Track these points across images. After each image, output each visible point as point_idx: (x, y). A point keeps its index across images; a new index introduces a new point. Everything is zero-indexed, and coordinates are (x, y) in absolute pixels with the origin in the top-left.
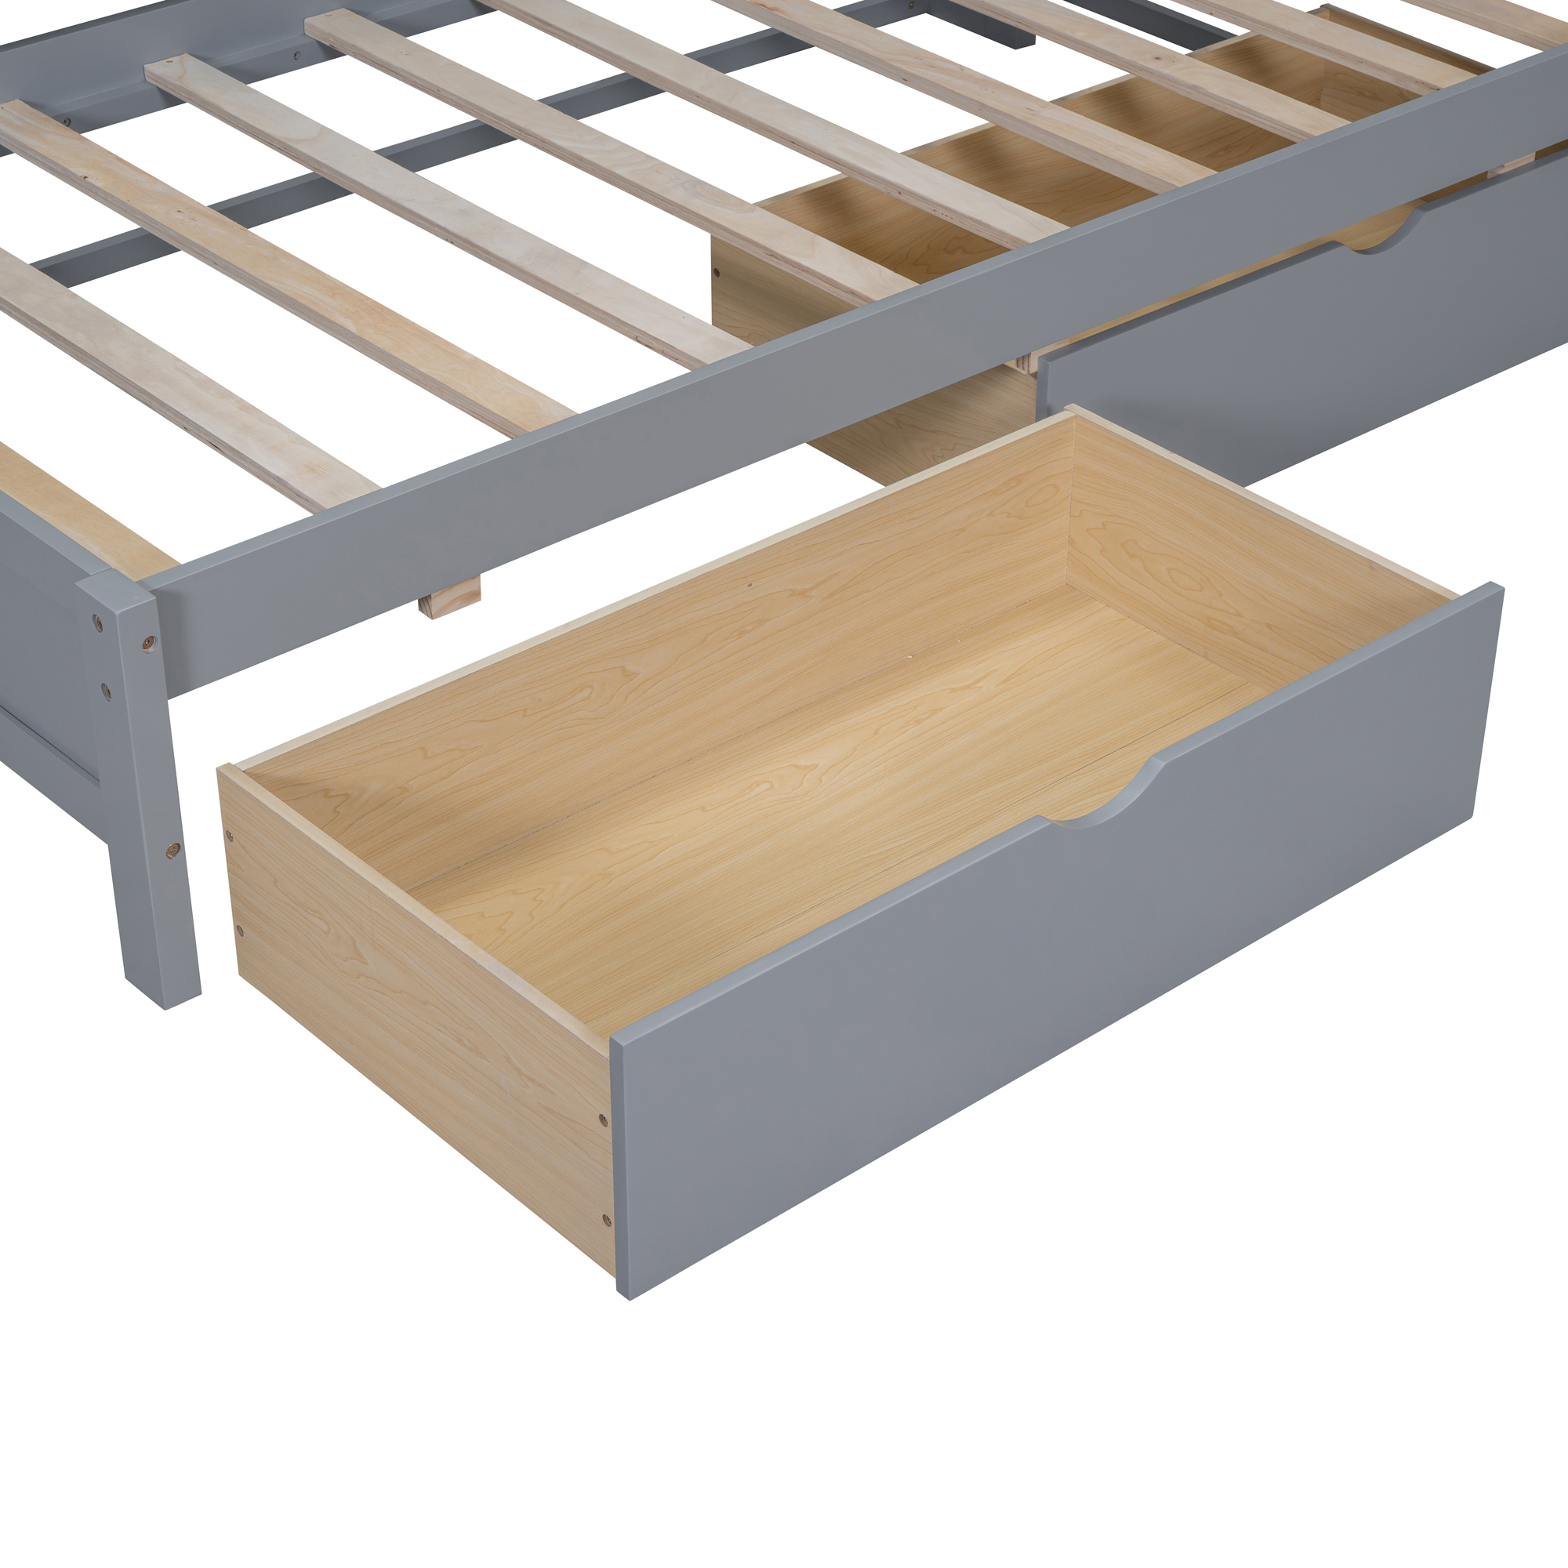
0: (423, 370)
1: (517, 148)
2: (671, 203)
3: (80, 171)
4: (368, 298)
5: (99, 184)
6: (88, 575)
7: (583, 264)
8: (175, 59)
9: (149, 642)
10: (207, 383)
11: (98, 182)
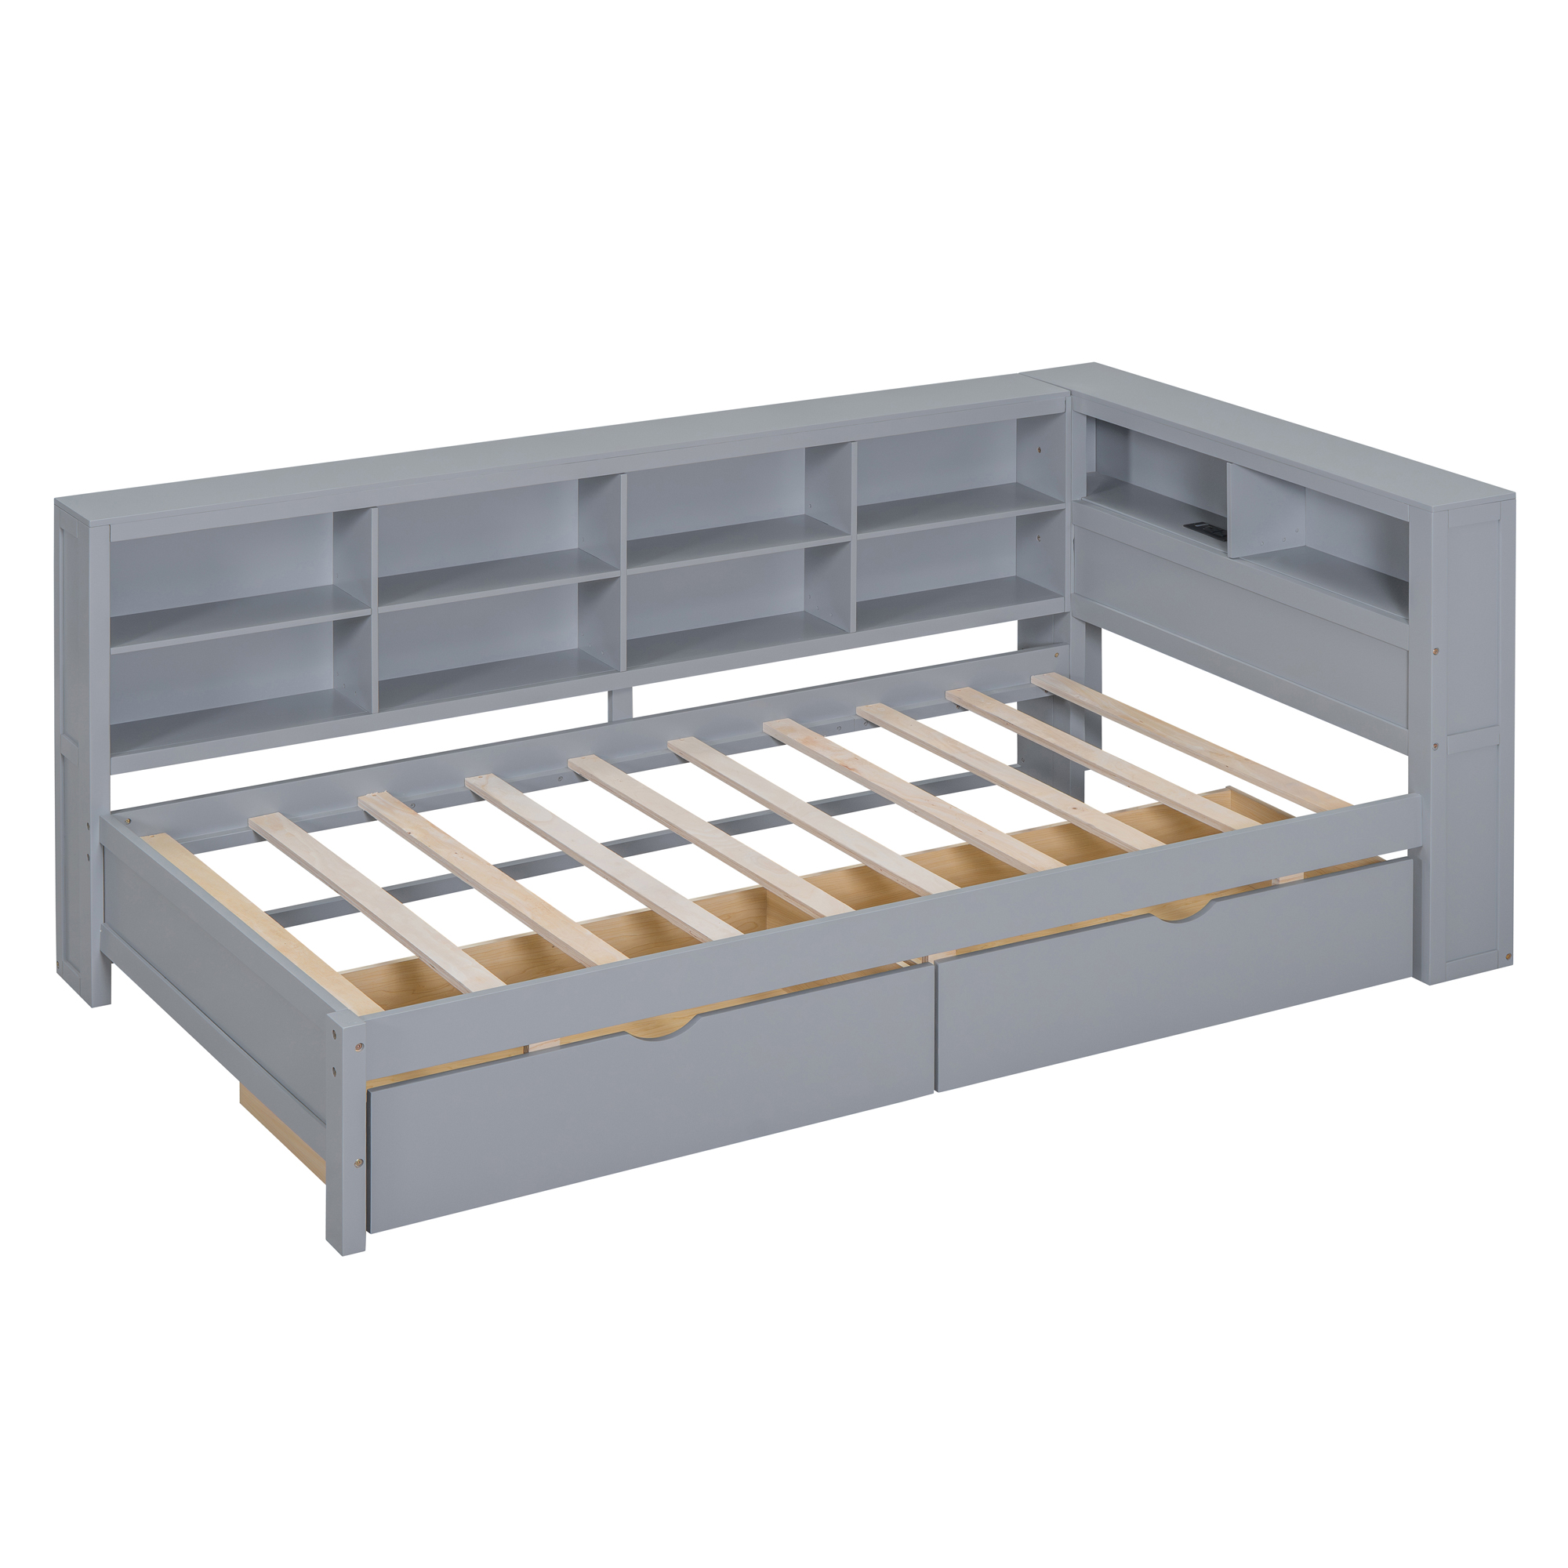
0: (560, 938)
1: (691, 849)
2: (741, 867)
3: (407, 830)
4: (544, 902)
5: (416, 837)
6: (334, 1011)
7: (675, 893)
8: (484, 776)
9: (361, 1046)
10: (438, 936)
11: (415, 835)
